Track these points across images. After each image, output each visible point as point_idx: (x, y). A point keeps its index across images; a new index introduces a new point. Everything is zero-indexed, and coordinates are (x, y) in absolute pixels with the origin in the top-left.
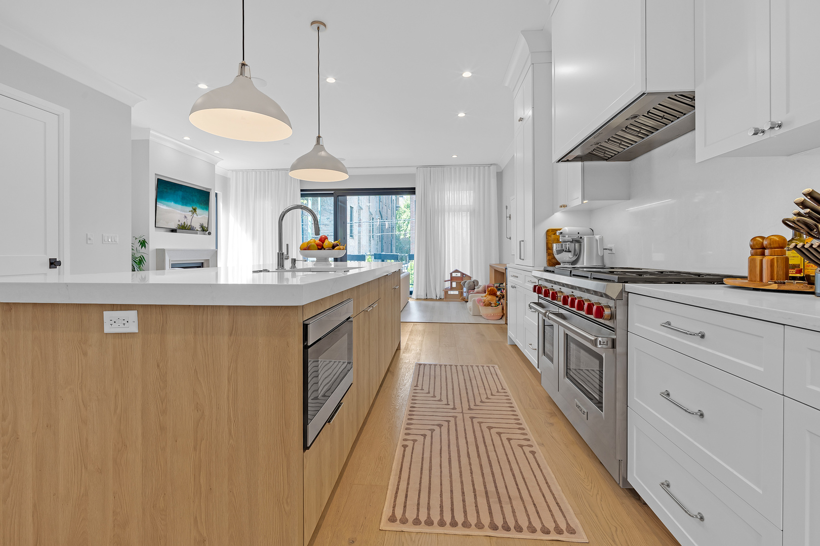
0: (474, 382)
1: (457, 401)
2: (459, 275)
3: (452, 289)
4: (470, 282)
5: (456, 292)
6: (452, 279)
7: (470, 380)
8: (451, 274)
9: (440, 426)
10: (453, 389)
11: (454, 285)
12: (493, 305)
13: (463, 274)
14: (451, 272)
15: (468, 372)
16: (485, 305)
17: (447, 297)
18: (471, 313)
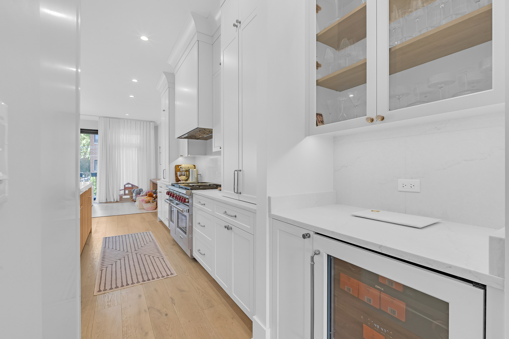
0: (138, 240)
1: (129, 249)
2: (130, 186)
3: (125, 194)
4: (137, 190)
5: (128, 197)
6: (125, 188)
7: (136, 239)
8: (125, 186)
9: (120, 259)
10: (127, 245)
11: (127, 192)
12: (151, 202)
13: (133, 185)
14: (125, 184)
15: (135, 236)
16: (146, 203)
17: (121, 200)
18: (138, 208)
